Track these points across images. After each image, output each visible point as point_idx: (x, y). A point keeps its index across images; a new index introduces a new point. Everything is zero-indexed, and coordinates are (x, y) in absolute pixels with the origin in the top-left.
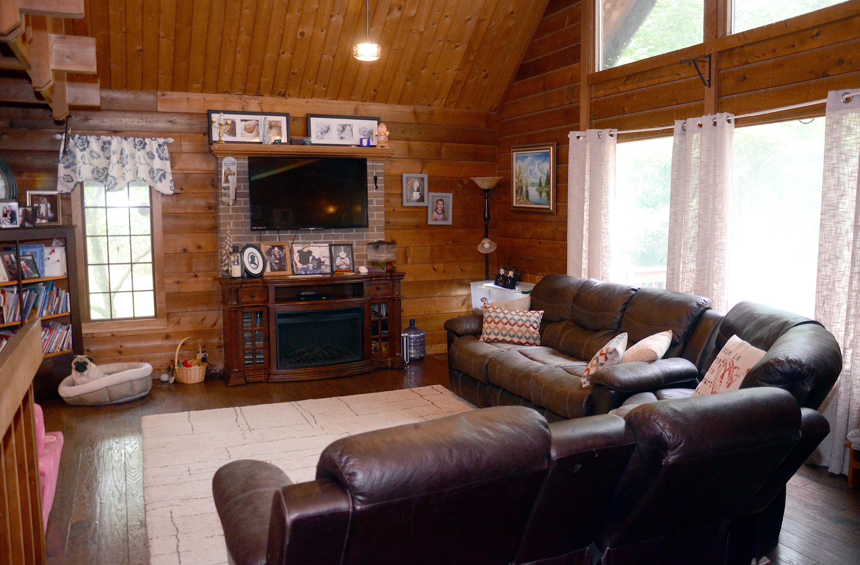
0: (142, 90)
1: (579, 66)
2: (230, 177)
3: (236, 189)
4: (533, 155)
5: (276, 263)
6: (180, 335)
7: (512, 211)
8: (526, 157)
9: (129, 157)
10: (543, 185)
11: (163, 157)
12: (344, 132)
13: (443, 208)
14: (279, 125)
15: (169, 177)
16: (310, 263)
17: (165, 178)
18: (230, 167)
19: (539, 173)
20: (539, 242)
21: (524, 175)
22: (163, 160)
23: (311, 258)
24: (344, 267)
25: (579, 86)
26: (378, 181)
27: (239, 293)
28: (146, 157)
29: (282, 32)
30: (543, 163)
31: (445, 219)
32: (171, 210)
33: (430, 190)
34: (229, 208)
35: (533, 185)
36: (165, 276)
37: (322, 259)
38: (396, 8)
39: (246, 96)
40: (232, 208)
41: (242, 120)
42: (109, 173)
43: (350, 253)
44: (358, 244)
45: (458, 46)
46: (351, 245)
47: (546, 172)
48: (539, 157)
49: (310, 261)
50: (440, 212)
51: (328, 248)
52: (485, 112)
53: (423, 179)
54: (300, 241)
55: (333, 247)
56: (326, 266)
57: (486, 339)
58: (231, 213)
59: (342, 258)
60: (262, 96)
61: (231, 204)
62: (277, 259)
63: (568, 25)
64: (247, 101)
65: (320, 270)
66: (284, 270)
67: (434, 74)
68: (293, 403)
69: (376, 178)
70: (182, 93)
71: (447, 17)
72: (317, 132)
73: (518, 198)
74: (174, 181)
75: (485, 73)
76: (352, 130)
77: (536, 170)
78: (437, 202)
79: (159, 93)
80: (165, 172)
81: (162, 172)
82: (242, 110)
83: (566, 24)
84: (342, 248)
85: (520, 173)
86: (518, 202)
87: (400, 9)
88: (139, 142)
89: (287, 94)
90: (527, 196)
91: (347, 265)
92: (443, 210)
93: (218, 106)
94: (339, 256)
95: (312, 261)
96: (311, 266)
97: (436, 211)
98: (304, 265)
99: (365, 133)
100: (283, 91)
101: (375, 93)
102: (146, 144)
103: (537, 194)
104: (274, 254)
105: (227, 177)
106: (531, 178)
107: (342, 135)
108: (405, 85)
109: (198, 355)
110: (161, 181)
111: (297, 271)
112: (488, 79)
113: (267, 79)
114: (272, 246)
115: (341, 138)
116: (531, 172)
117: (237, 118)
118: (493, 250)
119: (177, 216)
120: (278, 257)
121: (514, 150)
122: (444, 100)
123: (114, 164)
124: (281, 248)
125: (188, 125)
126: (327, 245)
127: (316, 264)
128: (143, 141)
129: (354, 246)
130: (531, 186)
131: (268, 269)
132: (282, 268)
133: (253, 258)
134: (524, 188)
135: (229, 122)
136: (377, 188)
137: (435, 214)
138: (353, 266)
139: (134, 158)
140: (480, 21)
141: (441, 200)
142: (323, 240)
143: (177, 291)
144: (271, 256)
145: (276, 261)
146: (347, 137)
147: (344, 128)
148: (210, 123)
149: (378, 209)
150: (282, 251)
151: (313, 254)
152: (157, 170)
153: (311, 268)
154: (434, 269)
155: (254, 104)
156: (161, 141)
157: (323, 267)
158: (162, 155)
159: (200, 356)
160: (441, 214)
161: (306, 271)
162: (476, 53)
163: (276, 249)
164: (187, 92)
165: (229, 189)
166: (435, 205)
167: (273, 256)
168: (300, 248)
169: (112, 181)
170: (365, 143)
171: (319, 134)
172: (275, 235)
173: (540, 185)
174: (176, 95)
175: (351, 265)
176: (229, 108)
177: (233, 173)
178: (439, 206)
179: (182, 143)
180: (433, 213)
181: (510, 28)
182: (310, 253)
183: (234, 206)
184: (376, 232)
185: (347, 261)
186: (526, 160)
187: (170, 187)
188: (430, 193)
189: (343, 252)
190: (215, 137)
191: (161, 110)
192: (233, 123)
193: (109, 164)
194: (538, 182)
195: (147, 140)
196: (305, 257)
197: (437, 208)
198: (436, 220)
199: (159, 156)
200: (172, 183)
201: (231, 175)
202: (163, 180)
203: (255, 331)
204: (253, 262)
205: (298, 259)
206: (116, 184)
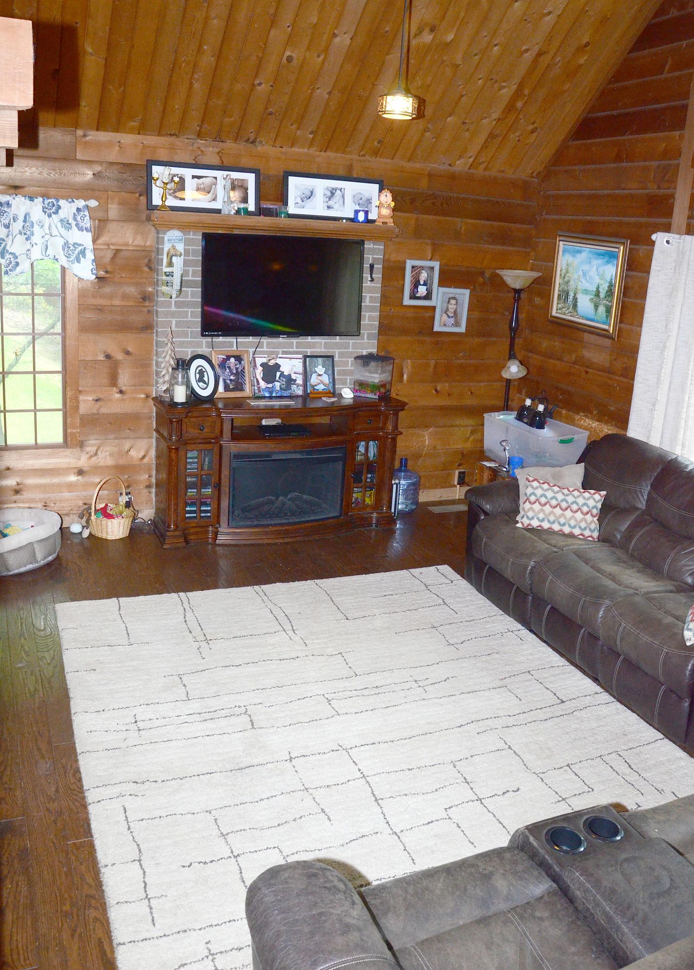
0: (54, 127)
1: (681, 137)
2: (174, 259)
3: (182, 276)
4: (591, 252)
5: (231, 380)
6: (96, 469)
7: (548, 321)
8: (579, 252)
9: (35, 225)
10: (602, 295)
11: (82, 227)
12: (332, 199)
13: (456, 310)
14: (245, 186)
15: (90, 256)
16: (277, 381)
17: (84, 257)
18: (175, 244)
19: (597, 277)
20: (587, 372)
21: (574, 276)
22: (83, 231)
23: (278, 374)
24: (321, 387)
25: (678, 165)
26: (375, 270)
27: (184, 427)
28: (59, 225)
29: (260, 55)
30: (606, 265)
31: (457, 324)
32: (92, 301)
33: (441, 284)
34: (171, 301)
35: (586, 292)
36: (80, 392)
37: (294, 377)
38: (427, 30)
39: (202, 142)
40: (176, 302)
41: (194, 177)
42: (8, 248)
43: (330, 368)
44: (341, 355)
45: (504, 87)
46: (332, 357)
47: (608, 279)
48: (602, 255)
49: (277, 378)
50: (451, 315)
51: (301, 360)
52: (524, 177)
53: (432, 268)
54: (265, 349)
55: (308, 359)
56: (298, 385)
57: (526, 525)
58: (173, 308)
59: (320, 375)
60: (222, 141)
61: (174, 296)
62: (232, 374)
63: (668, 73)
64: (203, 149)
65: (290, 391)
66: (242, 390)
67: (464, 123)
68: (256, 587)
69: (372, 267)
70: (112, 134)
71: (496, 45)
72: (296, 198)
73: (560, 306)
74: (97, 261)
75: (531, 127)
76: (343, 196)
77: (593, 272)
78: (449, 302)
79: (80, 132)
80: (85, 249)
81: (80, 248)
82: (194, 162)
83: (666, 71)
84: (320, 360)
85: (567, 272)
86: (560, 311)
87: (432, 30)
88: (51, 204)
89: (258, 140)
90: (575, 306)
91: (324, 385)
92: (455, 312)
93: (163, 155)
94: (316, 372)
95: (279, 378)
96: (277, 384)
97: (446, 312)
98: (268, 383)
99: (361, 202)
100: (252, 137)
101: (379, 145)
102: (59, 207)
103: (591, 306)
104: (229, 367)
105: (171, 258)
106: (584, 281)
107: (331, 203)
108: (423, 135)
109: (120, 499)
110: (78, 261)
111: (259, 391)
112: (535, 134)
113: (232, 119)
114: (227, 356)
115: (329, 207)
116: (584, 274)
117: (187, 173)
118: (521, 375)
119: (100, 309)
120: (235, 372)
121: (561, 238)
122: (471, 160)
123: (14, 235)
124: (239, 359)
125: (118, 180)
126: (301, 356)
127: (284, 383)
128: (55, 203)
129: (336, 359)
130: (583, 293)
131: (221, 388)
132: (239, 387)
133: (201, 373)
134: (571, 294)
135: (176, 179)
136: (372, 280)
137: (445, 316)
138: (334, 385)
139: (42, 227)
140: (540, 54)
141: (454, 298)
142: (295, 349)
143: (95, 411)
144: (225, 370)
145: (232, 377)
146: (336, 207)
147: (333, 192)
148: (149, 179)
149: (371, 309)
150: (240, 363)
151: (281, 369)
152: (73, 246)
153: (278, 388)
154: (436, 390)
155: (211, 154)
156: (81, 203)
157: (294, 387)
158: (81, 224)
159: (124, 499)
160: (452, 317)
161: (271, 393)
162: (526, 98)
163: (232, 360)
164: (118, 132)
165: (172, 276)
166: (445, 305)
167: (228, 370)
168: (264, 360)
169: (12, 260)
170: (361, 217)
171: (299, 200)
172: (232, 340)
173: (597, 294)
174: (103, 136)
175: (331, 385)
176: (177, 159)
177: (179, 253)
178: (450, 306)
179: (109, 206)
180: (441, 316)
181: (580, 66)
182: (277, 367)
183: (177, 299)
184: (366, 341)
185: (326, 379)
186: (578, 255)
187: (92, 271)
188: (440, 288)
189: (320, 367)
190: (156, 201)
191: (82, 158)
192: (182, 180)
193: (8, 236)
194: (595, 290)
195: (62, 202)
196: (270, 372)
197: (447, 309)
198: (445, 325)
199: (77, 225)
200: (94, 264)
201: (176, 255)
202: (82, 259)
203: (202, 475)
204: (201, 379)
205: (262, 376)
206: (17, 264)
